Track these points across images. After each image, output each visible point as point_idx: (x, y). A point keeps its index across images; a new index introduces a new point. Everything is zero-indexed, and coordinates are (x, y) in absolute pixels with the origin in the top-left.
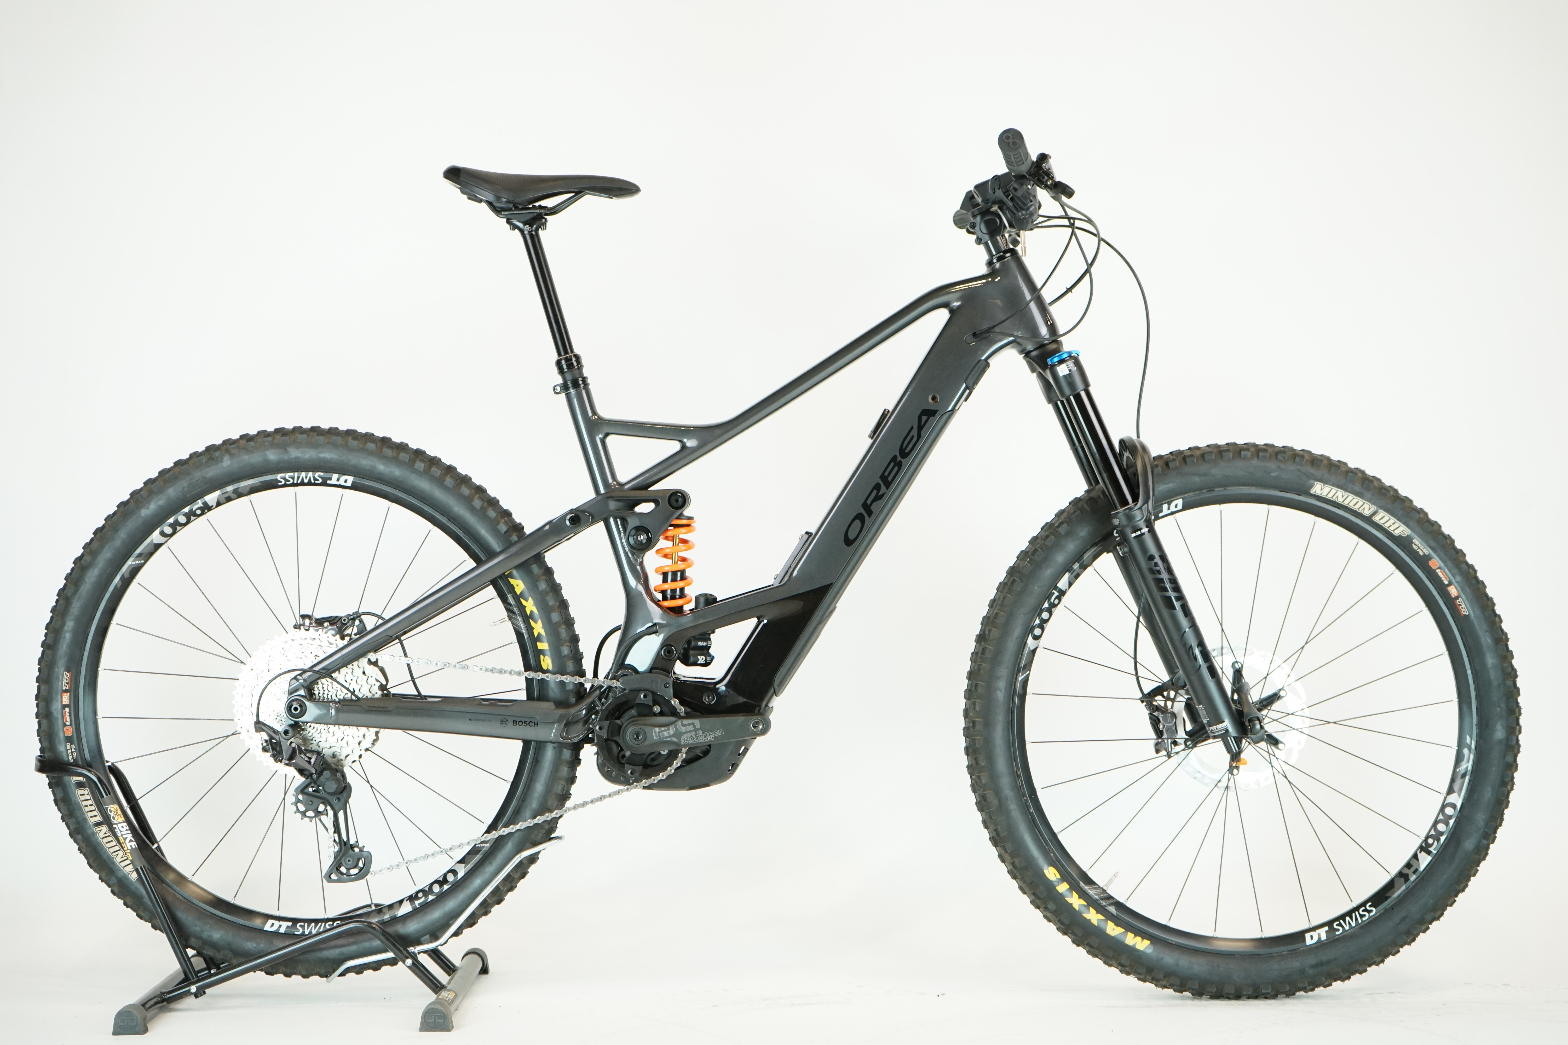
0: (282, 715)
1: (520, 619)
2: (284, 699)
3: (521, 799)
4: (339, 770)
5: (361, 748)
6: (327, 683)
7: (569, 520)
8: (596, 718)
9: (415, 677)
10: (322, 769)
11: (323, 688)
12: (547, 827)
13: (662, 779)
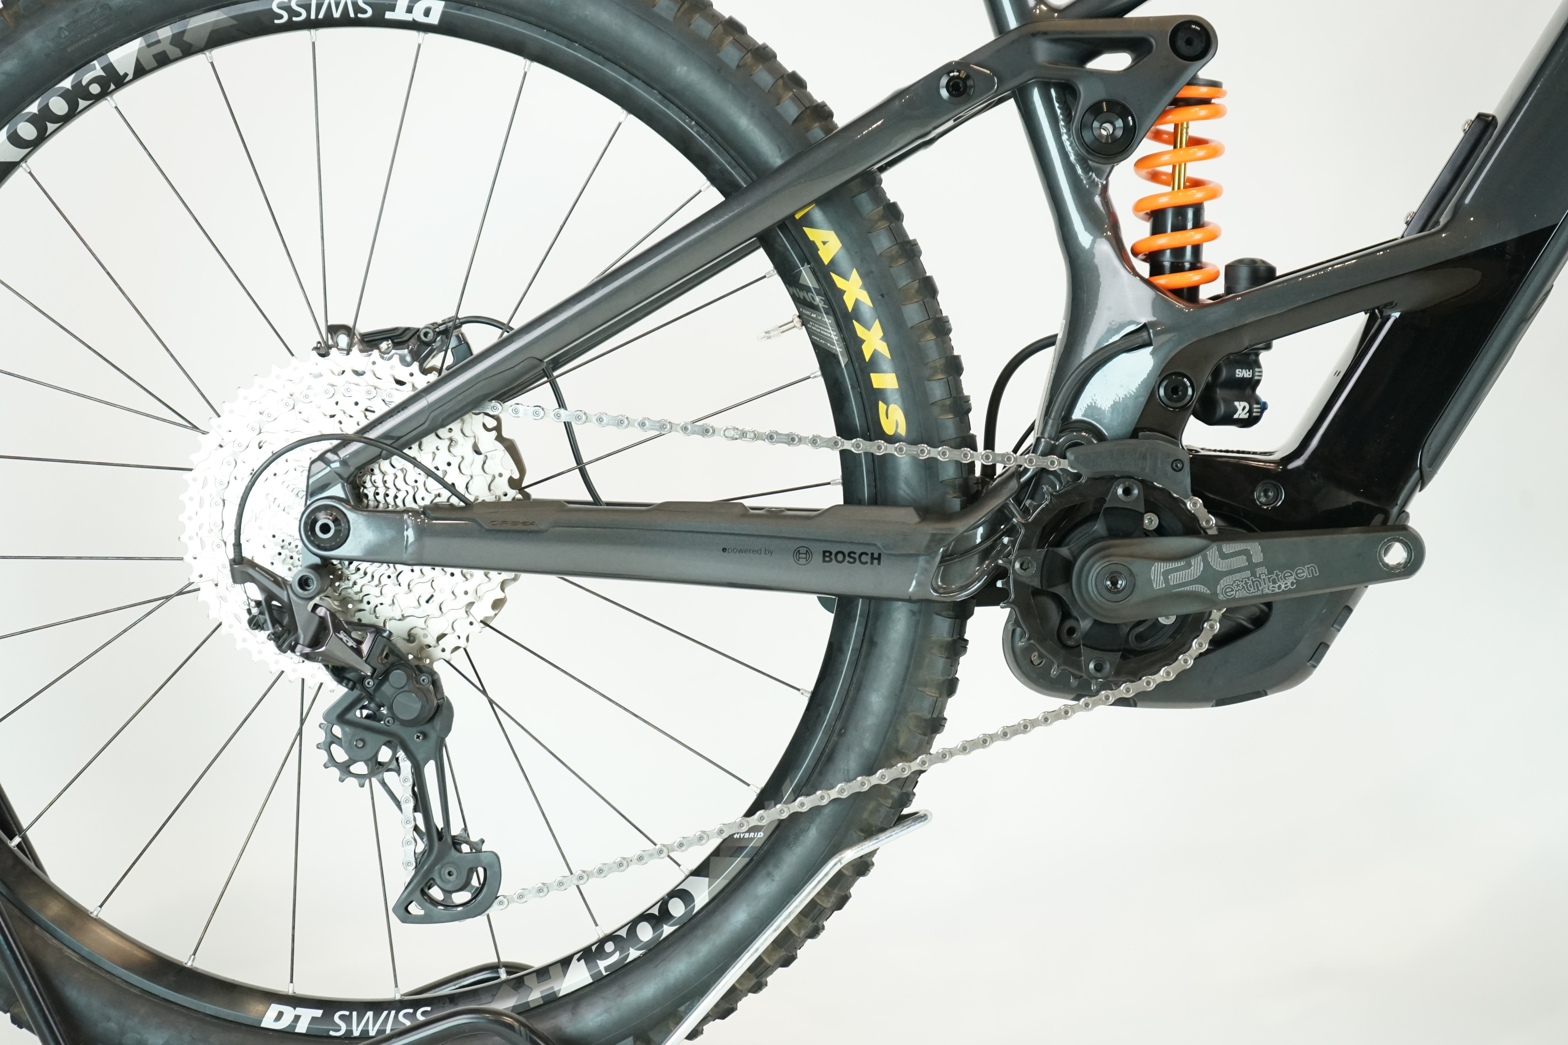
0: (293, 545)
1: (828, 320)
2: (297, 507)
3: (837, 731)
4: (424, 669)
5: (471, 619)
6: (393, 471)
7: (947, 87)
8: (1013, 543)
9: (585, 460)
10: (388, 666)
11: (385, 482)
12: (896, 793)
13: (1165, 682)
